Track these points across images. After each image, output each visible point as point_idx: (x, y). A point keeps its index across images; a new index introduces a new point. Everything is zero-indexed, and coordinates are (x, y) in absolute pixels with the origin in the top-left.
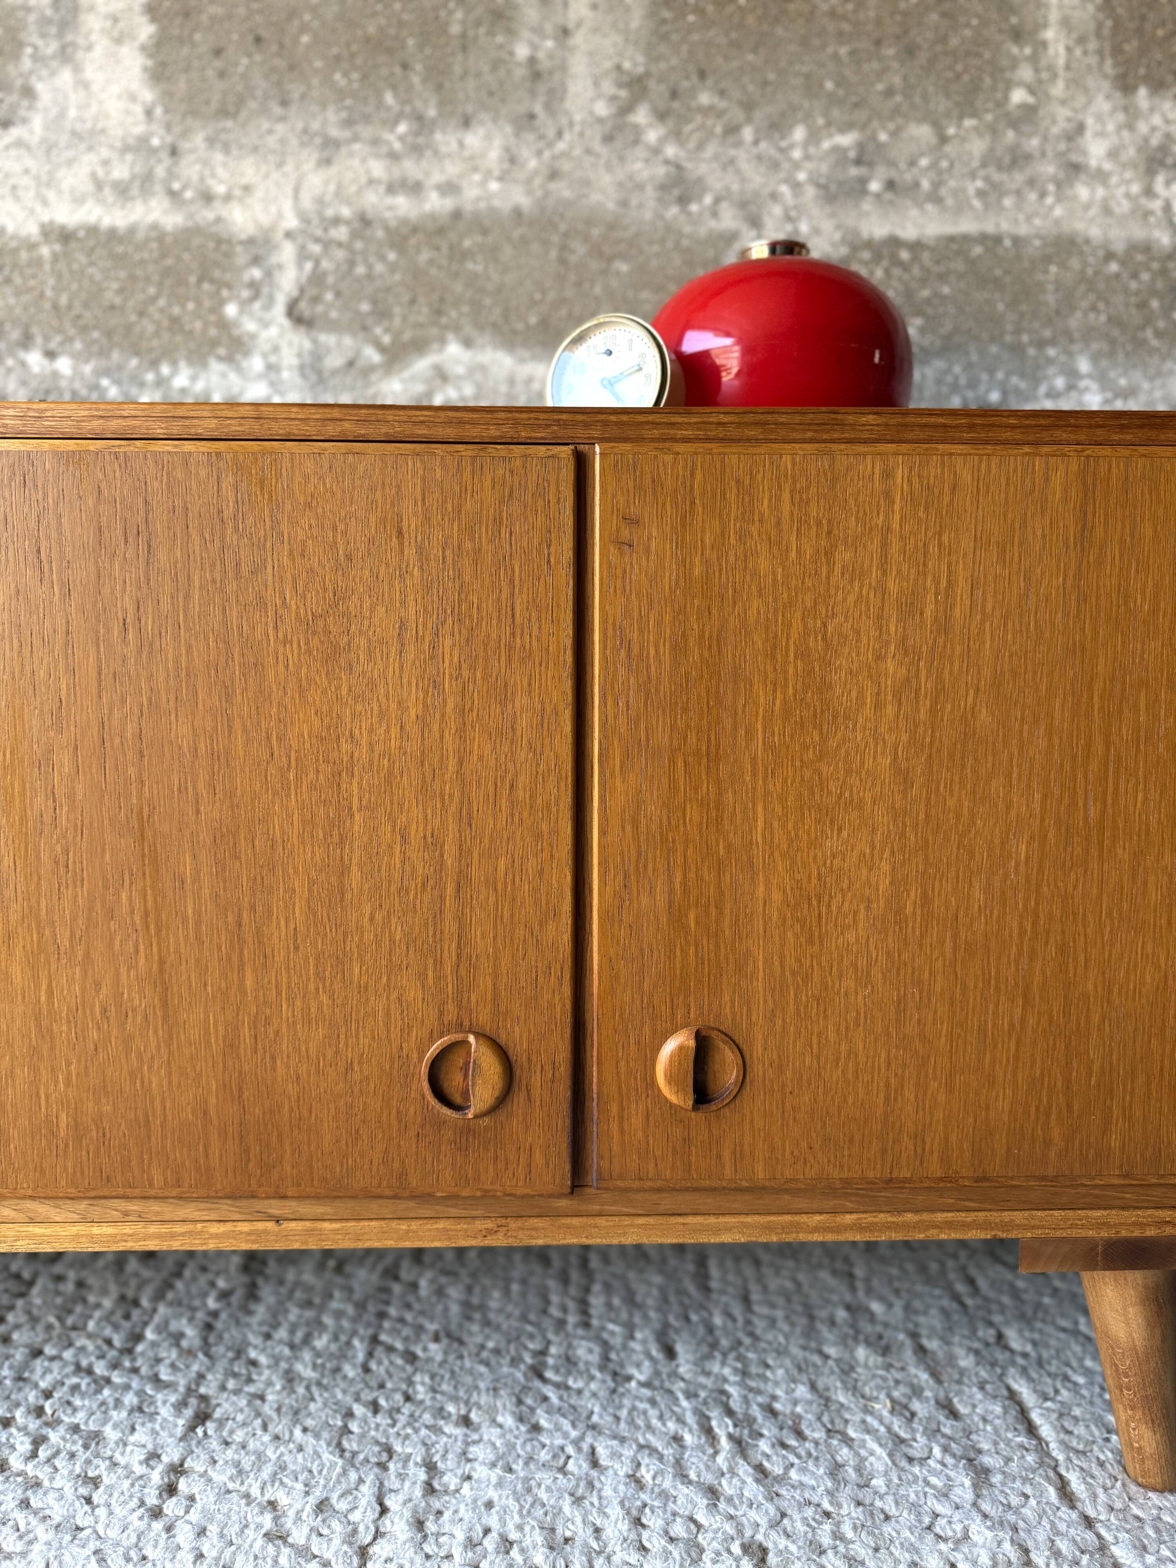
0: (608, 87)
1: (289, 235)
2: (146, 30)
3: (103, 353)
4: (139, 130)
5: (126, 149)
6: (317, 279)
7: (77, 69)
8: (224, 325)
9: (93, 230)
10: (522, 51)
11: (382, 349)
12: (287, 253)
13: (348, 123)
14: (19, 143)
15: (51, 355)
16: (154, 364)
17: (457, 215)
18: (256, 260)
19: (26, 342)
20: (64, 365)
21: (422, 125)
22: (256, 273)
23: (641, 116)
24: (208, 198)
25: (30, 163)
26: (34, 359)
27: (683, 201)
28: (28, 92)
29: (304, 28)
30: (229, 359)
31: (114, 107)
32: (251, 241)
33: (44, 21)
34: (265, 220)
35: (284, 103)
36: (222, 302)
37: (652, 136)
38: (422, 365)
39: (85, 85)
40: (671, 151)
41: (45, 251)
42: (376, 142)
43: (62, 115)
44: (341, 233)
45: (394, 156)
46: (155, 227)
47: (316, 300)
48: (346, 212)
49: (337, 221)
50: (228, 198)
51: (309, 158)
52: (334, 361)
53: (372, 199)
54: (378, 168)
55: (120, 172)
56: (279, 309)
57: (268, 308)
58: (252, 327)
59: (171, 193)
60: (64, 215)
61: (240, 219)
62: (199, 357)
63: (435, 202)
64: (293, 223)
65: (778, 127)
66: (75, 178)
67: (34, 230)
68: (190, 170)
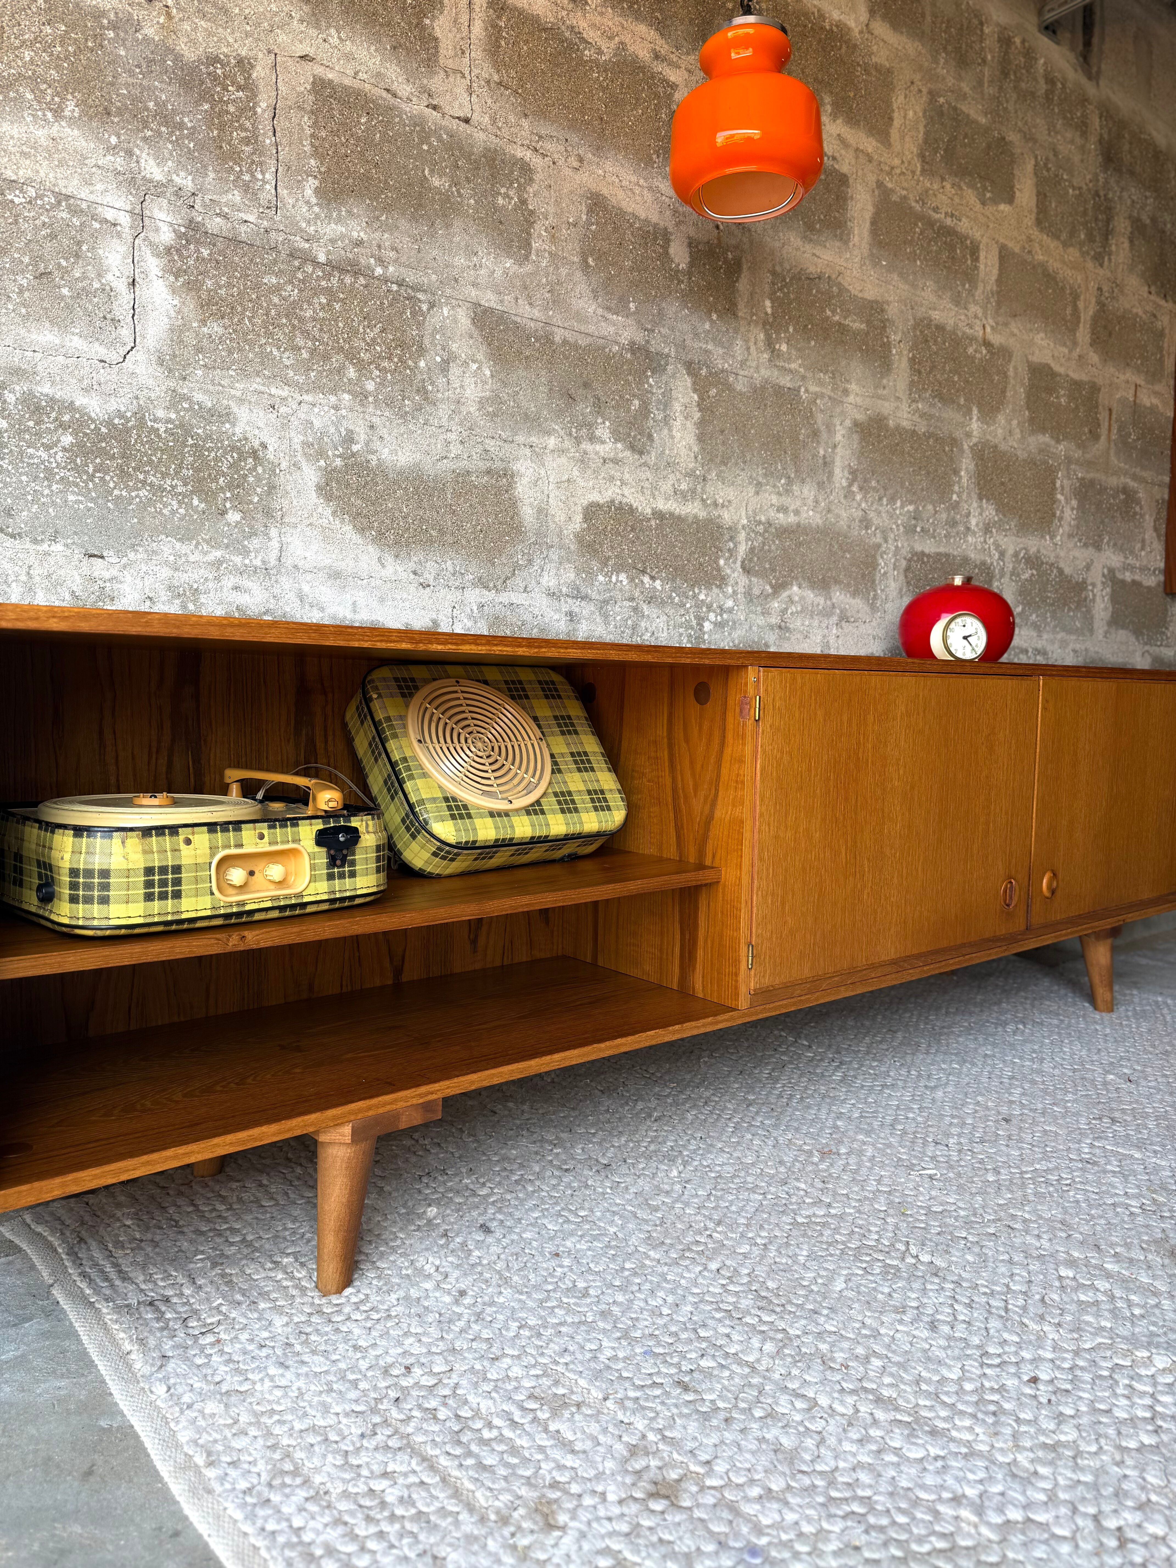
0: (846, 474)
1: (743, 527)
2: (698, 415)
3: (674, 579)
4: (691, 465)
5: (687, 475)
6: (752, 549)
7: (670, 430)
8: (719, 569)
9: (672, 514)
10: (822, 452)
11: (772, 587)
12: (742, 536)
13: (765, 475)
14: (645, 464)
15: (653, 578)
16: (693, 586)
17: (798, 525)
18: (732, 539)
19: (643, 571)
20: (658, 584)
21: (790, 481)
22: (731, 545)
23: (855, 488)
24: (715, 504)
25: (648, 474)
26: (646, 579)
27: (867, 528)
28: (650, 437)
29: (753, 426)
30: (719, 587)
31: (683, 452)
32: (730, 528)
33: (659, 401)
34: (735, 519)
35: (745, 462)
36: (718, 558)
37: (858, 497)
38: (785, 594)
39: (672, 437)
40: (863, 505)
41: (653, 523)
42: (774, 486)
43: (663, 452)
44: (761, 529)
45: (779, 494)
46: (696, 517)
47: (751, 560)
48: (763, 519)
49: (760, 523)
50: (723, 506)
51: (751, 490)
52: (756, 591)
53: (772, 513)
54: (774, 499)
55: (684, 486)
56: (739, 564)
57: (735, 562)
58: (728, 571)
59: (703, 500)
60: (662, 505)
61: (726, 517)
62: (709, 586)
63: (792, 519)
64: (745, 522)
65: (892, 500)
66: (666, 487)
67: (649, 511)
68: (710, 489)
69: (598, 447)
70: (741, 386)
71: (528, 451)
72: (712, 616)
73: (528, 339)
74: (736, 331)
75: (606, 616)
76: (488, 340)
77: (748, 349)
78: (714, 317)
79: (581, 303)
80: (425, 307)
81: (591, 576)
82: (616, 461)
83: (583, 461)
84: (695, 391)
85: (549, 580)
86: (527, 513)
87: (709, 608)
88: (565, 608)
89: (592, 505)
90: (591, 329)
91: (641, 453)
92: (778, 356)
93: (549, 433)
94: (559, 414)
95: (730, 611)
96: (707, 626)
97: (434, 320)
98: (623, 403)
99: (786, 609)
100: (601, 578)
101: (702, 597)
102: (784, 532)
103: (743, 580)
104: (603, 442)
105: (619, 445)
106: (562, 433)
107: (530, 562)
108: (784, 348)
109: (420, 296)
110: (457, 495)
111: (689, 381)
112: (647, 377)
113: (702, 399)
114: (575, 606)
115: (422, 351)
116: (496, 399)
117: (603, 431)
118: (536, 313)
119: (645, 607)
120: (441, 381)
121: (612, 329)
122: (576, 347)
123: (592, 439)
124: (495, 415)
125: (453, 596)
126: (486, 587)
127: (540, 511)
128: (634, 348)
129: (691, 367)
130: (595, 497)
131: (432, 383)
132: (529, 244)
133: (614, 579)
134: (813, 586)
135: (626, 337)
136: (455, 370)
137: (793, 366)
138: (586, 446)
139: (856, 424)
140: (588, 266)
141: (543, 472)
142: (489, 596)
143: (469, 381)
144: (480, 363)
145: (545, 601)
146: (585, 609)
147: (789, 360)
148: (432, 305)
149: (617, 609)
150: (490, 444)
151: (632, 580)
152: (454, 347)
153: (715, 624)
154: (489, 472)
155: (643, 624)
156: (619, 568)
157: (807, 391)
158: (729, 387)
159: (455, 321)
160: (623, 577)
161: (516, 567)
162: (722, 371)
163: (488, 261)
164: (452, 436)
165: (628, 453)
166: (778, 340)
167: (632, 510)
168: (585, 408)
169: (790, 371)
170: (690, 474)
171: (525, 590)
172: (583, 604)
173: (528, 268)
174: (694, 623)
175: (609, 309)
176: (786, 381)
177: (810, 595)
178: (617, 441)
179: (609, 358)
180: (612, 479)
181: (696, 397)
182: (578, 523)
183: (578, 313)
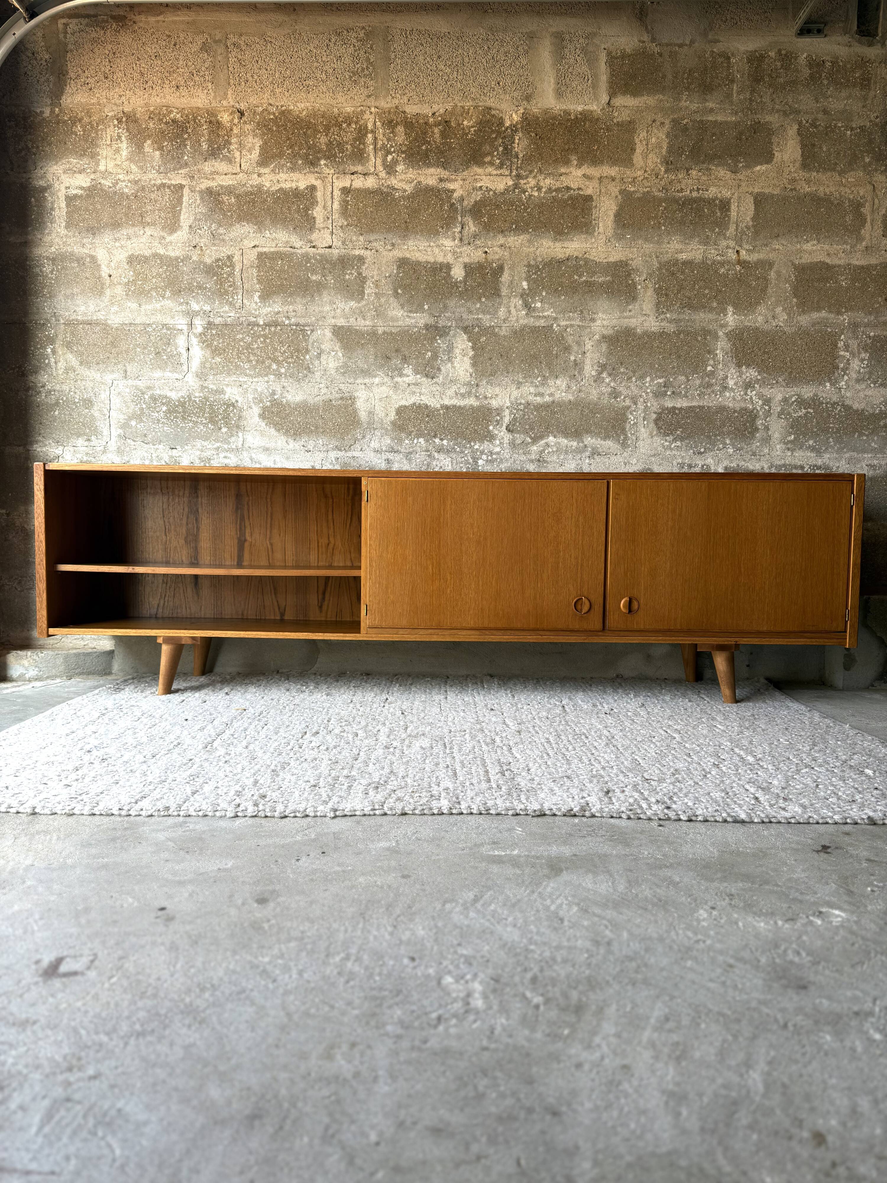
0: (596, 367)
1: (507, 408)
2: (471, 353)
3: (456, 439)
4: (468, 379)
5: (465, 384)
6: (515, 419)
7: (452, 363)
8: (489, 432)
9: (454, 406)
10: (572, 358)
11: (532, 438)
12: (507, 412)
13: (525, 378)
14: (436, 383)
15: (442, 440)
16: (469, 442)
17: (553, 402)
18: (498, 414)
19: (435, 436)
20: (445, 442)
21: (545, 378)
22: (498, 418)
23: (604, 375)
24: (486, 398)
25: (438, 388)
26: (437, 440)
27: (615, 398)
28: (439, 369)
29: (514, 352)
30: (490, 441)
31: (462, 373)
32: (497, 409)
33: (445, 350)
34: (501, 404)
35: (508, 372)
36: (489, 426)
37: (607, 380)
38: (542, 442)
39: (454, 367)
40: (612, 384)
41: (441, 412)
42: (532, 383)
43: (448, 375)
44: (521, 407)
45: (537, 386)
46: (471, 405)
47: (514, 425)
48: (523, 401)
49: (521, 404)
50: (491, 398)
51: (514, 387)
52: (518, 441)
53: (531, 398)
54: (532, 390)
55: (463, 391)
56: (504, 427)
57: (501, 427)
58: (496, 432)
59: (476, 396)
60: (447, 402)
61: (494, 403)
62: (482, 440)
63: (547, 399)
64: (509, 404)
65: (642, 377)
66: (451, 392)
67: (439, 406)
68: (481, 390)
69: (405, 379)
70: (504, 332)
71: (363, 387)
72: (484, 457)
73: (363, 335)
74: (500, 304)
75: (410, 460)
76: (341, 340)
77: (509, 312)
78: (483, 300)
79: (394, 313)
80: (309, 333)
81: (400, 441)
82: (416, 384)
83: (396, 387)
84: (469, 341)
85: (375, 444)
86: (363, 415)
87: (482, 452)
88: (384, 457)
89: (401, 407)
90: (400, 323)
91: (433, 378)
92: (534, 310)
93: (375, 377)
94: (382, 366)
95: (498, 453)
96: (480, 462)
97: (314, 337)
98: (421, 355)
99: (544, 450)
100: (407, 442)
101: (476, 447)
102: (539, 407)
103: (507, 437)
104: (408, 376)
105: (418, 376)
106: (383, 375)
107: (364, 437)
108: (539, 305)
109: (306, 328)
110: (324, 410)
111: (465, 337)
112: (437, 340)
113: (474, 344)
114: (390, 456)
115: (307, 351)
116: (345, 365)
117: (408, 370)
118: (368, 323)
119: (436, 454)
120: (316, 363)
121: (413, 321)
122: (391, 333)
123: (401, 375)
124: (345, 373)
125: (322, 455)
126: (340, 450)
127: (370, 413)
128: (427, 327)
129: (465, 329)
130: (404, 403)
131: (313, 364)
132: (364, 293)
133: (415, 441)
134: (566, 435)
135: (421, 323)
136: (324, 357)
137: (546, 314)
138: (398, 379)
139: (604, 337)
140: (398, 293)
141: (372, 395)
142: (340, 454)
143: (331, 360)
144: (337, 351)
145: (372, 454)
146: (398, 457)
147: (543, 311)
148: (312, 331)
149: (417, 456)
150: (342, 386)
151: (427, 441)
152: (323, 347)
153: (487, 461)
154: (342, 398)
155: (434, 463)
156: (418, 436)
157: (559, 325)
158: (496, 335)
159: (324, 335)
160: (421, 440)
161: (356, 440)
162: (490, 327)
163: (342, 305)
164: (322, 386)
165: (424, 379)
166: (534, 302)
167: (427, 406)
168: (396, 362)
169: (545, 317)
170: (469, 384)
171: (361, 450)
172: (396, 455)
173: (364, 303)
174: (471, 461)
175: (410, 312)
176: (542, 323)
177: (564, 441)
178: (416, 374)
179: (411, 336)
180: (414, 393)
181: (470, 344)
182: (392, 416)
183: (392, 317)
